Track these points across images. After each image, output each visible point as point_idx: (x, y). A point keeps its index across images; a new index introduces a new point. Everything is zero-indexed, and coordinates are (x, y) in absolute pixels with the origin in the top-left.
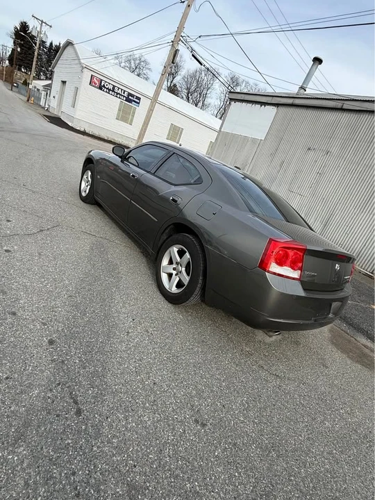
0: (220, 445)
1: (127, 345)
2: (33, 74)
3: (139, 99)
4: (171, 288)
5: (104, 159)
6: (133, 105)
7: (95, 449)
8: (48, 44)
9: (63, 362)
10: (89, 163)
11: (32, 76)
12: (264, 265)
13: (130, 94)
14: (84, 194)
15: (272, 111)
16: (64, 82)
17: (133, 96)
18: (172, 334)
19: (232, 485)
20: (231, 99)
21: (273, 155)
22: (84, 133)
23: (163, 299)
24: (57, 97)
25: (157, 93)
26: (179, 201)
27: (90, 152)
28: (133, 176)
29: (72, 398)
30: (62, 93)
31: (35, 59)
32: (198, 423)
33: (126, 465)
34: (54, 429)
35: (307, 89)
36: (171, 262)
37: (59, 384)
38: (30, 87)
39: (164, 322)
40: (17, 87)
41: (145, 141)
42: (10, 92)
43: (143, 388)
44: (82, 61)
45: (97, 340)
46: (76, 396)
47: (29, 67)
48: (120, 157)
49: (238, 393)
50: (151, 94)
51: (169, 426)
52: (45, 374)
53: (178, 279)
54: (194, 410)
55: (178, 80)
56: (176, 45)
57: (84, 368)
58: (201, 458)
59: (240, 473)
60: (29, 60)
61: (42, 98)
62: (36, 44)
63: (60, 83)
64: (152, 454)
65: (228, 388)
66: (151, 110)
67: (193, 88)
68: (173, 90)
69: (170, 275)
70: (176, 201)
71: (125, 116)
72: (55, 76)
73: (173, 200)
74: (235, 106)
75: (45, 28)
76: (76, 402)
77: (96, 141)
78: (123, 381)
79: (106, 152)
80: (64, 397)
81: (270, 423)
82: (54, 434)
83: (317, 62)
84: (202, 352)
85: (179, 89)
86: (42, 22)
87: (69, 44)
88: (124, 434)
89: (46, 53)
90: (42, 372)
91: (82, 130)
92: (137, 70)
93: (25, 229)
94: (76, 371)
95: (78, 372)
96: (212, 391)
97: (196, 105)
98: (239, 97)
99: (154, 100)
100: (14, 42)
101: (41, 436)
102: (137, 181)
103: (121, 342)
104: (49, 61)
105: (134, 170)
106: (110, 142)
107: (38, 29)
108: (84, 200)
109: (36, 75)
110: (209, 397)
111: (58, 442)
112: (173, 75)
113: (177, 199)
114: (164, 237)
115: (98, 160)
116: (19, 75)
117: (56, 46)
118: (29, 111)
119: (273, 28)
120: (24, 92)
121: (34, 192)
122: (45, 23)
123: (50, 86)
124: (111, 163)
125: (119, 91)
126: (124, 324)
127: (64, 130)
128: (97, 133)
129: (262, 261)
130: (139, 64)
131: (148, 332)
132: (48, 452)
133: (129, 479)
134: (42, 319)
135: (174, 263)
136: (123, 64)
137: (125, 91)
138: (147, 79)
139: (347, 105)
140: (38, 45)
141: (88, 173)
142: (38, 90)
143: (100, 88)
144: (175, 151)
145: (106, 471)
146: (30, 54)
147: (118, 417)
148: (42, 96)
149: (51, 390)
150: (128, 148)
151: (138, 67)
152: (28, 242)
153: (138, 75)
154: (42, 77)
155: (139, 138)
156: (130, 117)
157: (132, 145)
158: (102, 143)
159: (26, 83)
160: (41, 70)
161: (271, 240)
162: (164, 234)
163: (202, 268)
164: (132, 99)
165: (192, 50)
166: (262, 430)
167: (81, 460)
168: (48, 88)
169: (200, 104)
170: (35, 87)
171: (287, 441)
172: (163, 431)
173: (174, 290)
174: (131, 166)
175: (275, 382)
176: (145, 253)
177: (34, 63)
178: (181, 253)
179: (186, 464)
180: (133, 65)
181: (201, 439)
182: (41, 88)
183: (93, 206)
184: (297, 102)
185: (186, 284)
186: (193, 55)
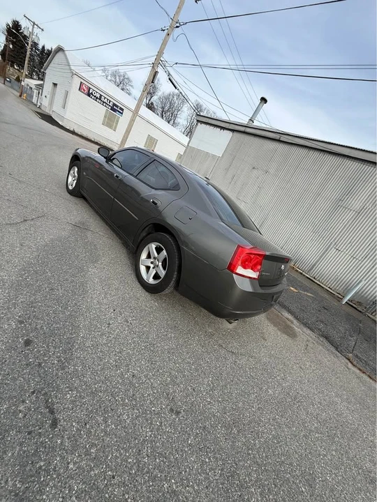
0: (192, 431)
1: (108, 337)
2: (26, 71)
3: (123, 110)
4: (148, 278)
5: (90, 158)
6: (117, 114)
7: (71, 466)
8: (40, 47)
9: (40, 364)
10: (76, 159)
11: (24, 74)
12: (232, 267)
13: (114, 105)
14: (70, 188)
15: (228, 134)
16: (55, 85)
17: (117, 106)
18: (149, 322)
19: (204, 473)
20: (198, 121)
21: (227, 170)
22: (73, 133)
23: (141, 288)
24: (48, 96)
25: (138, 107)
26: (159, 203)
27: (77, 150)
28: (117, 176)
29: (47, 407)
30: (53, 94)
31: (27, 59)
32: (173, 412)
33: (105, 478)
34: (24, 452)
35: (255, 121)
36: (149, 256)
37: (33, 393)
38: (23, 83)
39: (141, 311)
40: (10, 82)
41: (126, 146)
42: (3, 85)
43: (123, 384)
44: (72, 67)
45: (78, 335)
46: (53, 404)
47: (21, 65)
48: (105, 157)
49: (205, 374)
50: (133, 108)
51: (147, 420)
52: (18, 382)
53: (155, 272)
54: (169, 399)
55: (155, 99)
56: (156, 68)
57: (63, 369)
58: (176, 450)
59: (209, 459)
60: (21, 58)
61: (34, 97)
62: (28, 44)
63: (52, 85)
64: (131, 458)
65: (197, 370)
66: (132, 121)
67: (166, 108)
68: (150, 107)
69: (148, 268)
70: (156, 204)
71: (110, 123)
72: (47, 78)
73: (153, 202)
74: (201, 127)
75: (36, 30)
76: (52, 412)
77: (84, 141)
78: (103, 378)
79: (92, 152)
80: (38, 408)
81: (231, 399)
82: (23, 458)
83: (263, 101)
84: (174, 337)
85: (155, 107)
86: (34, 23)
87: (60, 49)
88: (103, 440)
89: (38, 55)
90: (14, 379)
91: (72, 129)
92: (122, 85)
93: (7, 218)
94: (54, 374)
95: (57, 374)
96: (184, 376)
97: (169, 122)
98: (204, 120)
99: (136, 112)
100: (6, 39)
101: (7, 465)
102: (120, 182)
103: (102, 335)
104: (41, 63)
105: (118, 171)
106: (96, 143)
107: (30, 30)
108: (71, 193)
109: (29, 74)
110: (181, 383)
111: (28, 468)
112: (151, 94)
113: (156, 202)
114: (144, 234)
115: (84, 158)
116: (12, 71)
117: (48, 50)
118: (21, 105)
119: (232, 67)
120: (17, 88)
121: (20, 181)
122: (37, 25)
123: (42, 86)
124: (97, 162)
125: (106, 101)
126: (105, 315)
127: (55, 127)
128: (85, 134)
129: (230, 264)
130: (123, 80)
131: (128, 322)
132: (15, 485)
133: (107, 495)
134: (19, 317)
135: (152, 257)
136: (109, 78)
137: (110, 101)
138: (129, 94)
139: (283, 138)
140: (30, 45)
141: (74, 169)
142: (31, 88)
143: (89, 95)
144: (156, 158)
145: (82, 492)
146: (22, 53)
147: (97, 421)
148: (35, 94)
149: (23, 401)
150: (112, 150)
151: (122, 83)
152: (9, 232)
153: (123, 89)
154: (35, 77)
155: (122, 142)
156: (115, 124)
157: (116, 149)
158: (89, 143)
159: (18, 80)
160: (34, 71)
161: (239, 246)
162: (144, 232)
163: (177, 265)
164: (116, 108)
165: (169, 75)
166: (225, 408)
167: (54, 486)
168: (40, 87)
169: (172, 122)
170: (28, 85)
171: (243, 415)
172: (142, 427)
173: (151, 281)
174: (115, 166)
175: (231, 359)
176: (125, 244)
177: (26, 62)
178: (159, 250)
179: (163, 461)
180: (118, 80)
181: (176, 429)
182: (34, 87)
183: (79, 199)
184: (248, 130)
185: (162, 277)
186: (169, 79)
